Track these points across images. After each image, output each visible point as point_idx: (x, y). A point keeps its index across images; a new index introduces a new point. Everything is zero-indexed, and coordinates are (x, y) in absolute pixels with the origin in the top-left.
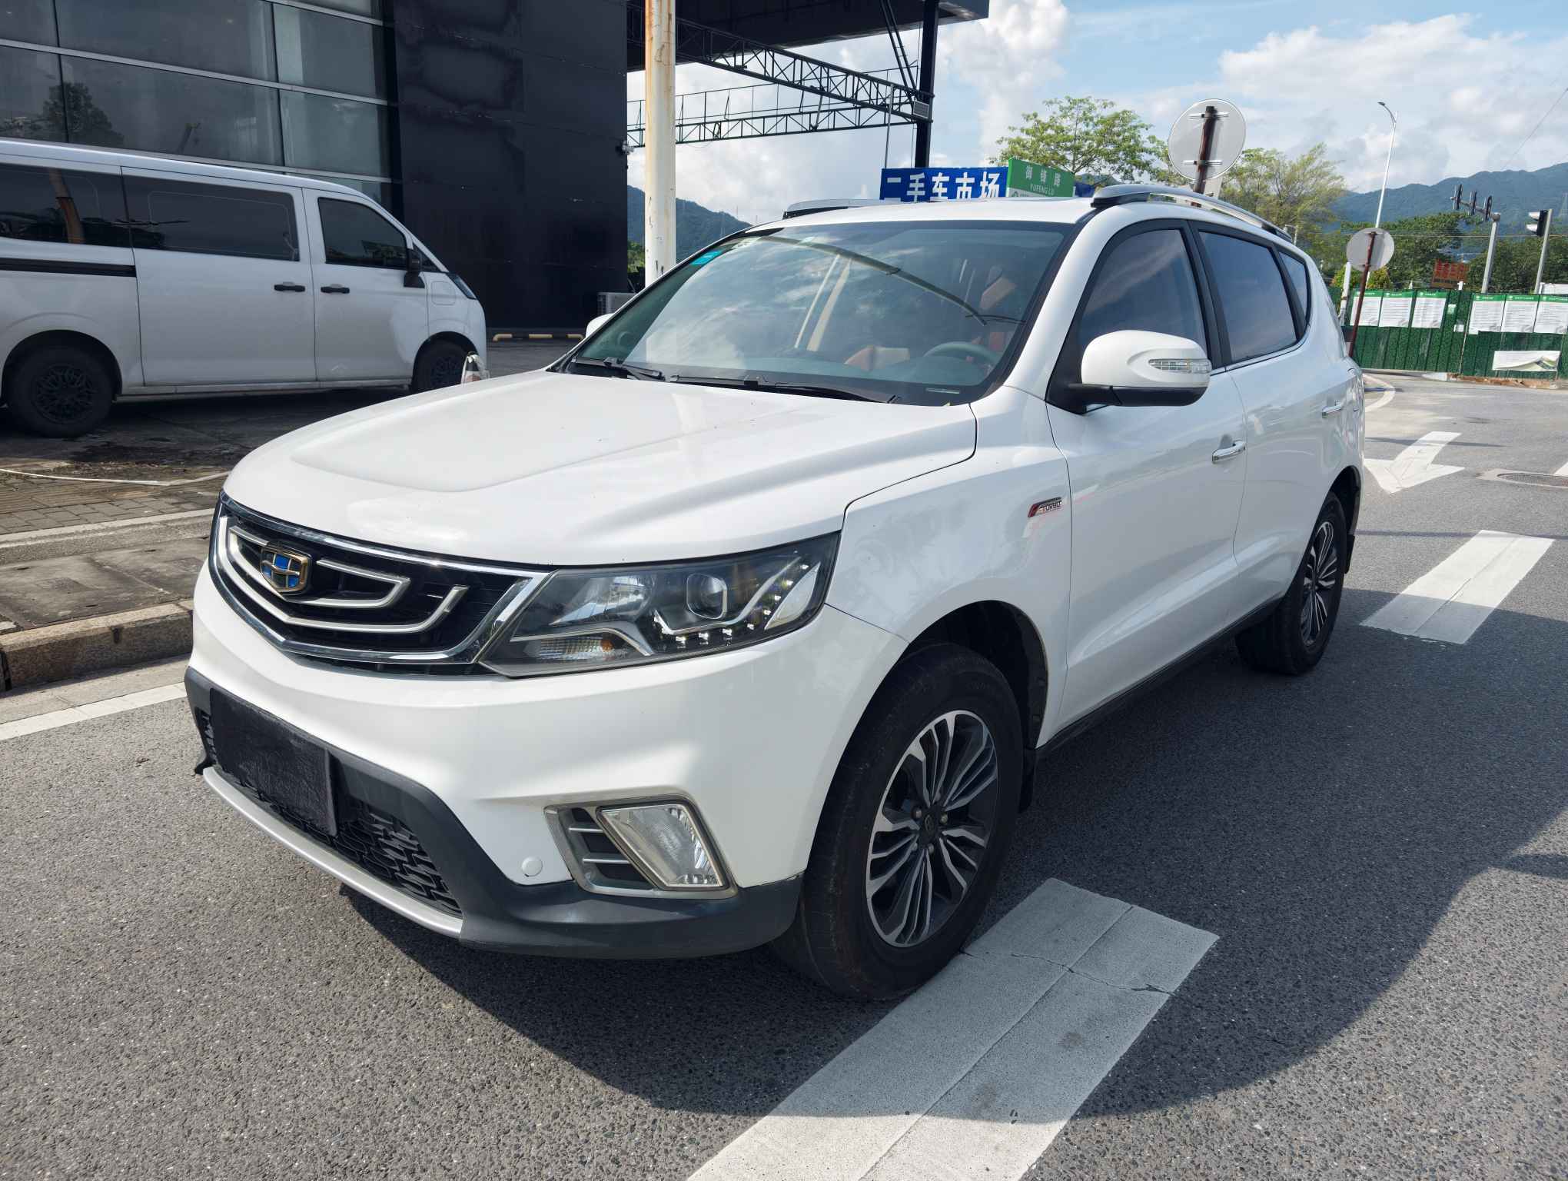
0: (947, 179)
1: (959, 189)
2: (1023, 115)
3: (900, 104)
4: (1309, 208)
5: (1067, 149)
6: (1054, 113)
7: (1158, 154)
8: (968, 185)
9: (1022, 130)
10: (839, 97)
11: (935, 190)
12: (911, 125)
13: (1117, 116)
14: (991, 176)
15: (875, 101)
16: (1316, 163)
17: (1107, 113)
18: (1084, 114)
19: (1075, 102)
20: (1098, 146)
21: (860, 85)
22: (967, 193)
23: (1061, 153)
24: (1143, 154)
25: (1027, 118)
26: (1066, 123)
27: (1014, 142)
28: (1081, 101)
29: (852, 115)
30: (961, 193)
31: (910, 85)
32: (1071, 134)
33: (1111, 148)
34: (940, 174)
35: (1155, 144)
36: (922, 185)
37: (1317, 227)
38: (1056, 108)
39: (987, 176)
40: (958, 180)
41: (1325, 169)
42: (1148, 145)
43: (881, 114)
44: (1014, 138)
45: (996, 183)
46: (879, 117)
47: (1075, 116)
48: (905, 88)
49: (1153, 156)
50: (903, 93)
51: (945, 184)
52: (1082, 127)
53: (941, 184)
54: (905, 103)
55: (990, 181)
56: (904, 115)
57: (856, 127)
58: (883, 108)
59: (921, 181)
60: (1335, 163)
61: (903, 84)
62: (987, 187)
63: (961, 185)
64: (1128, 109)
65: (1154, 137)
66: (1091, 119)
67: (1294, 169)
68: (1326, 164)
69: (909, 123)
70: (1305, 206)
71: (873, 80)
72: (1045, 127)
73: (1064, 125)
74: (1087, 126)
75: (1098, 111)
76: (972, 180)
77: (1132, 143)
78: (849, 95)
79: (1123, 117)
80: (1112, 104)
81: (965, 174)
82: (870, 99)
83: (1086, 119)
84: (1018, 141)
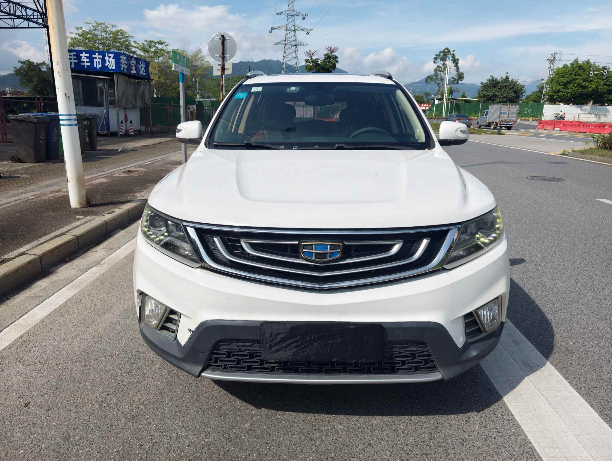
0: (88, 55)
1: (95, 60)
2: (76, 27)
3: (38, 19)
4: (200, 73)
5: (99, 44)
6: (90, 28)
7: (139, 49)
8: (99, 58)
9: (76, 34)
10: (6, 13)
11: (82, 60)
12: (44, 29)
13: (118, 32)
14: (110, 55)
15: (25, 16)
16: (199, 56)
17: (114, 30)
18: (104, 29)
19: (98, 24)
20: (113, 43)
21: (17, 8)
22: (99, 62)
23: (97, 45)
24: (133, 48)
25: (78, 29)
26: (97, 32)
27: (73, 39)
28: (102, 23)
29: (10, 22)
30: (96, 62)
31: (40, 10)
32: (100, 37)
33: (118, 44)
34: (84, 53)
35: (137, 45)
36: (75, 57)
37: (204, 80)
38: (90, 25)
39: (108, 55)
40: (94, 56)
41: (203, 58)
42: (133, 44)
43: (26, 22)
44: (73, 37)
45: (113, 58)
46: (25, 24)
47: (100, 30)
48: (38, 11)
49: (137, 49)
50: (38, 14)
51: (87, 58)
52: (104, 34)
53: (85, 58)
54: (40, 18)
55: (110, 57)
56: (38, 23)
57: (13, 28)
58: (28, 20)
59: (74, 55)
60: (206, 56)
61: (37, 9)
62: (108, 60)
63: (96, 58)
64: (123, 29)
65: (135, 42)
66: (107, 32)
67: (192, 57)
68: (203, 56)
69: (42, 28)
70: (199, 72)
71: (22, 6)
72: (87, 33)
73: (96, 33)
74: (106, 35)
75: (110, 28)
76: (101, 57)
77: (127, 43)
78: (12, 12)
79: (121, 32)
80: (115, 26)
81: (97, 54)
82: (23, 15)
83: (104, 31)
84: (75, 39)
